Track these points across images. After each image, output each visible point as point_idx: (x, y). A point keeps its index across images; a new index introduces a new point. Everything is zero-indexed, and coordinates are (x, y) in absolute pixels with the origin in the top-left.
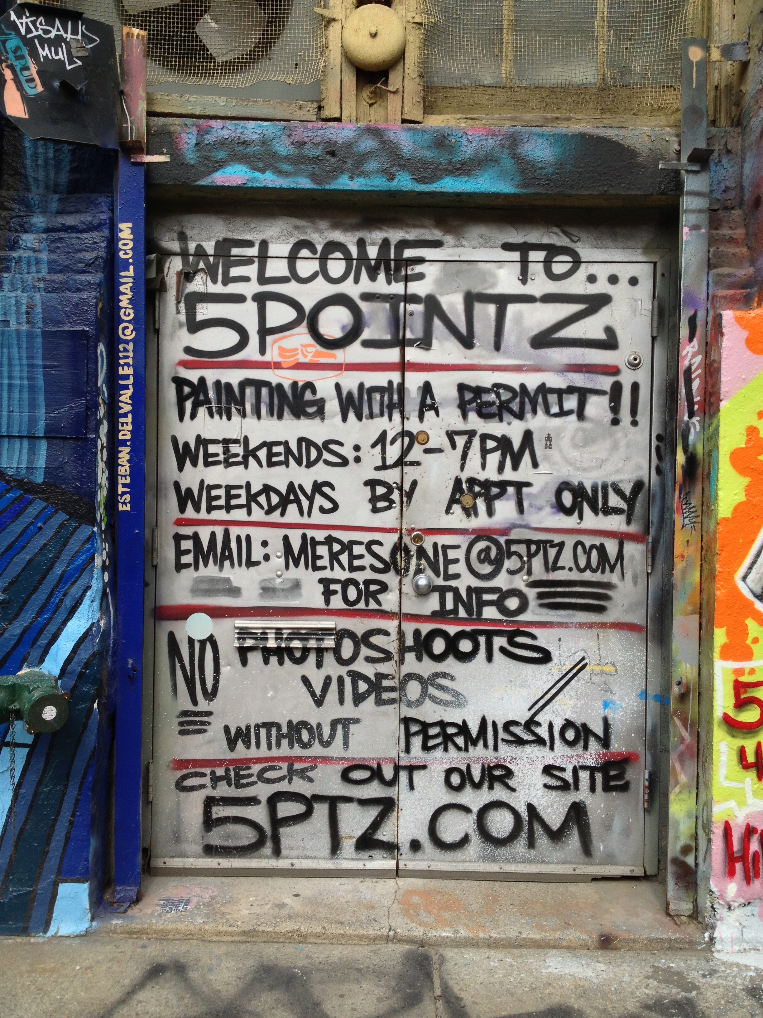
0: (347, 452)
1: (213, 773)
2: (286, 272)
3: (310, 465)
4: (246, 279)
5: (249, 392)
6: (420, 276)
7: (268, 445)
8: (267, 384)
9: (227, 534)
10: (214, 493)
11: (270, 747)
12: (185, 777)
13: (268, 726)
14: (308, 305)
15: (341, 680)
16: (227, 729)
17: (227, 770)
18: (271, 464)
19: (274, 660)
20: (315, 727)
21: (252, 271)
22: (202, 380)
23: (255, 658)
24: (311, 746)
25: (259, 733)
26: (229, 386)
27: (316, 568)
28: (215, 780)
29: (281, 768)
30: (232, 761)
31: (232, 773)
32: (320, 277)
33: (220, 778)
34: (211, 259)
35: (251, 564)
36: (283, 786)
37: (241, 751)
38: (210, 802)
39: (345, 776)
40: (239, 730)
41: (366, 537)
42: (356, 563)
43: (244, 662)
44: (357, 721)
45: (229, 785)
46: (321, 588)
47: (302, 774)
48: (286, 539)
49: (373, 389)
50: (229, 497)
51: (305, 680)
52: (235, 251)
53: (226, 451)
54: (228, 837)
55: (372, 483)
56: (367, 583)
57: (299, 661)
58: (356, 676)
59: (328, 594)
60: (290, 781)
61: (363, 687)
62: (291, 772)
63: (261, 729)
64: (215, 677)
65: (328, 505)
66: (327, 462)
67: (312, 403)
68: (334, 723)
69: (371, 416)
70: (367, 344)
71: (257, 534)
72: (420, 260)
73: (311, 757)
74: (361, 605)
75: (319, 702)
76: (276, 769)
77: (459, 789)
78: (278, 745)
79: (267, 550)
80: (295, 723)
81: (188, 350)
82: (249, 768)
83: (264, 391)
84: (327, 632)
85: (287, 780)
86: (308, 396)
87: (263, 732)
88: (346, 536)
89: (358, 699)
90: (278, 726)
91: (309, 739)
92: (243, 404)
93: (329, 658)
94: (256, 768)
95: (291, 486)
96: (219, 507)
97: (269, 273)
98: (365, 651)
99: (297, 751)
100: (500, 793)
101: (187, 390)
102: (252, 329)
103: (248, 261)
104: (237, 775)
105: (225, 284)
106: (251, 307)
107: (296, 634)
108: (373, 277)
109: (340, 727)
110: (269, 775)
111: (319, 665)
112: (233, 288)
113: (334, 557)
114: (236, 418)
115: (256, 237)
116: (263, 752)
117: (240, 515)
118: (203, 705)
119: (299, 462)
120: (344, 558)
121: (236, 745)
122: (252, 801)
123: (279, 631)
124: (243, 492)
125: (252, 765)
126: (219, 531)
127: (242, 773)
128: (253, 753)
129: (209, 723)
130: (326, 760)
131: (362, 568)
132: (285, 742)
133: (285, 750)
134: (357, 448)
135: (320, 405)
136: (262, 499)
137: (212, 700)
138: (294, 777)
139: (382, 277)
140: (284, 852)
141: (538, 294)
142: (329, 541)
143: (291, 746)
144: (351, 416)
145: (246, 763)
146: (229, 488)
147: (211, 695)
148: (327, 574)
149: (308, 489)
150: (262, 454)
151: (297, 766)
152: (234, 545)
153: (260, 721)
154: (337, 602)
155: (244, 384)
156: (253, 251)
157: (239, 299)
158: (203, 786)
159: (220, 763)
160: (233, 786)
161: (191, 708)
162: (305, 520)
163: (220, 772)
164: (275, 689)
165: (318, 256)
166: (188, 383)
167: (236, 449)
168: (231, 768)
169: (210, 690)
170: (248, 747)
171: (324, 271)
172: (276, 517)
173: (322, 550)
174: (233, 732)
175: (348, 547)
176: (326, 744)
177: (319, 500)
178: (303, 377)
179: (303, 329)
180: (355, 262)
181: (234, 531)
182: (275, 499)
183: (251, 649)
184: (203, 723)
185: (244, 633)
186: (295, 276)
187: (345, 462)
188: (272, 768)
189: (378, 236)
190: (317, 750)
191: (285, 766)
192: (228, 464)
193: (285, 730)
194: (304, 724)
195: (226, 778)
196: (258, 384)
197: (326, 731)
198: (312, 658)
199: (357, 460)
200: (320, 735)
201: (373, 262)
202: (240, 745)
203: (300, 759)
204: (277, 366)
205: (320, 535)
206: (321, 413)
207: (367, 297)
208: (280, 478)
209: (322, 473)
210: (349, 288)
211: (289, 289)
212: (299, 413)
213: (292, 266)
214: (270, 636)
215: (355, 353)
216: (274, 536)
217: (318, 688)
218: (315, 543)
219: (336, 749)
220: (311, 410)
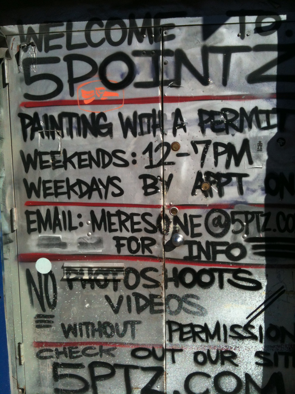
0: (127, 157)
1: (57, 350)
2: (84, 41)
3: (105, 166)
4: (59, 47)
5: (65, 120)
6: (172, 37)
7: (78, 154)
8: (76, 115)
9: (56, 210)
10: (48, 185)
11: (88, 336)
12: (41, 351)
13: (87, 324)
14: (99, 60)
15: (129, 298)
16: (63, 326)
17: (64, 348)
18: (81, 167)
19: (88, 286)
20: (114, 325)
21: (62, 41)
22: (36, 114)
23: (77, 285)
24: (112, 336)
25: (82, 328)
26: (52, 117)
27: (111, 231)
28: (58, 353)
29: (95, 349)
30: (67, 344)
31: (67, 350)
32: (106, 43)
33: (61, 353)
34: (38, 35)
35: (72, 228)
36: (97, 359)
37: (72, 338)
38: (56, 366)
39: (133, 354)
40: (70, 326)
41: (142, 211)
42: (136, 227)
43: (71, 287)
44: (139, 322)
45: (66, 357)
46: (115, 242)
47: (108, 352)
48: (92, 213)
49: (143, 115)
50: (57, 188)
51: (107, 298)
52: (52, 29)
53: (53, 159)
54: (67, 385)
55: (144, 177)
56: (143, 239)
57: (104, 287)
58: (138, 296)
59: (119, 246)
60: (101, 356)
61: (142, 302)
62: (101, 351)
63: (83, 326)
64: (54, 296)
65: (117, 191)
66: (116, 165)
67: (104, 127)
68: (126, 324)
69: (142, 133)
70: (138, 85)
71: (75, 209)
72: (172, 26)
73: (112, 343)
74: (140, 253)
75: (116, 311)
76: (92, 349)
77: (203, 364)
78: (93, 335)
79: (81, 220)
80: (102, 323)
81: (27, 96)
82: (77, 348)
83: (74, 120)
84: (120, 269)
85: (99, 355)
86: (102, 121)
87: (84, 328)
88: (129, 211)
89: (140, 310)
90: (93, 325)
91: (111, 333)
92: (61, 129)
93: (121, 285)
94: (81, 348)
95: (94, 179)
96: (51, 194)
97: (73, 42)
98: (143, 281)
99: (105, 339)
100: (228, 367)
101: (27, 121)
102: (65, 79)
103: (60, 35)
104: (70, 351)
105: (46, 51)
106: (63, 65)
107: (100, 270)
108: (140, 40)
109: (129, 326)
110: (89, 352)
111: (115, 289)
112: (52, 54)
113: (122, 223)
114: (58, 137)
115: (64, 19)
116: (85, 339)
117: (64, 198)
118: (49, 311)
119: (98, 165)
120: (128, 224)
121: (69, 334)
122: (80, 366)
123: (90, 269)
124: (64, 184)
125: (79, 346)
126: (52, 208)
127: (73, 350)
128: (79, 339)
129: (53, 322)
130: (122, 344)
131: (139, 230)
132: (97, 334)
133: (97, 338)
134: (134, 155)
135: (110, 127)
136: (77, 189)
137: (53, 309)
138: (103, 354)
139: (146, 39)
141: (252, 45)
142: (119, 214)
143: (101, 336)
144: (130, 134)
145: (75, 345)
146: (56, 182)
147: (53, 305)
148: (118, 234)
149: (105, 183)
150: (75, 160)
151: (105, 347)
152: (60, 217)
153: (82, 321)
154: (125, 251)
155: (62, 115)
156: (63, 28)
157: (56, 60)
158: (51, 357)
159: (61, 344)
160: (68, 357)
161: (42, 313)
162: (103, 201)
163: (61, 349)
164: (89, 302)
165: (104, 28)
166: (28, 117)
167: (60, 157)
168: (67, 347)
169: (52, 303)
170: (76, 336)
171: (108, 38)
172: (85, 199)
173: (115, 220)
174: (67, 327)
175: (130, 217)
176: (122, 336)
177: (111, 189)
178: (98, 109)
179: (96, 79)
180: (128, 30)
181: (61, 208)
182: (84, 188)
183: (75, 280)
184: (49, 322)
185: (70, 270)
186: (89, 42)
187: (126, 164)
188: (90, 348)
190: (116, 338)
191: (97, 347)
192: (55, 167)
193: (97, 327)
194: (108, 324)
195: (64, 353)
196: (70, 116)
197: (121, 328)
198: (111, 285)
199: (134, 162)
200: (118, 331)
201: (140, 30)
202: (71, 335)
203: (106, 343)
204: (82, 103)
205: (113, 210)
206: (110, 133)
207: (137, 53)
208: (87, 175)
209: (112, 171)
210: (125, 48)
211: (87, 51)
212: (96, 133)
213: (88, 37)
214: (86, 272)
215: (131, 92)
216: (85, 211)
217: (115, 303)
218: (110, 215)
219: (127, 339)
220: (104, 131)
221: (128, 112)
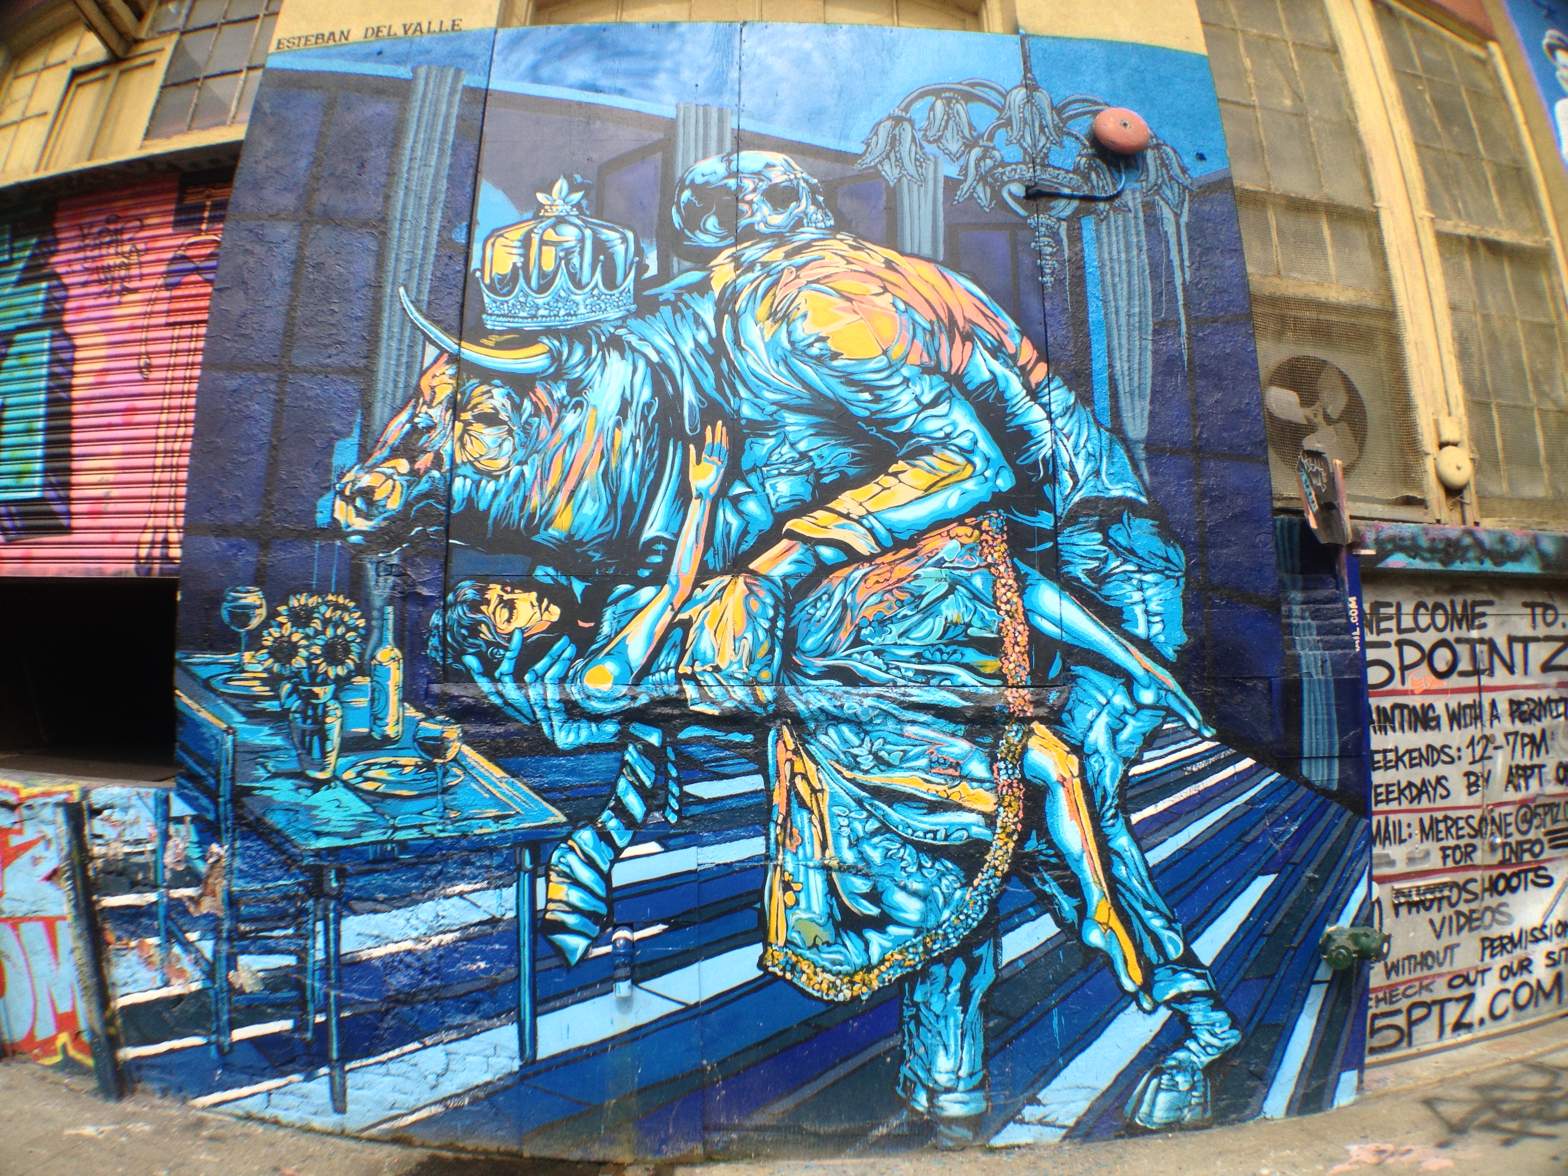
0: (1453, 752)
2: (1412, 625)
3: (1434, 764)
4: (1389, 630)
5: (1397, 712)
6: (1485, 626)
7: (1409, 752)
8: (1406, 706)
9: (1387, 819)
10: (1379, 790)
11: (1410, 973)
13: (1409, 958)
14: (1427, 647)
15: (1451, 918)
16: (1385, 964)
17: (1385, 993)
18: (1412, 766)
19: (1414, 910)
20: (1435, 954)
21: (1392, 624)
23: (1403, 910)
24: (1433, 967)
25: (1404, 964)
26: (1384, 709)
27: (1439, 840)
29: (1415, 986)
30: (1388, 986)
31: (1388, 995)
32: (1432, 629)
35: (1402, 841)
36: (1416, 999)
37: (1394, 979)
38: (1374, 1018)
39: (1450, 984)
40: (1392, 963)
41: (1464, 813)
42: (1461, 833)
43: (1397, 914)
44: (1458, 945)
45: (1386, 1003)
46: (1440, 854)
47: (1428, 988)
48: (1421, 820)
49: (1467, 706)
50: (1388, 793)
51: (1431, 922)
52: (1382, 610)
53: (1385, 757)
54: (1383, 1039)
55: (1468, 774)
56: (1466, 846)
57: (1428, 909)
58: (1459, 914)
59: (1445, 857)
60: (1420, 994)
61: (1462, 920)
62: (1421, 987)
63: (1405, 961)
65: (1444, 793)
66: (1444, 762)
67: (1433, 719)
68: (1446, 949)
69: (1466, 726)
70: (1463, 674)
71: (1405, 818)
72: (1484, 615)
73: (1432, 975)
74: (1462, 864)
75: (1438, 936)
76: (1413, 987)
77: (1506, 979)
78: (1415, 970)
79: (1410, 830)
80: (1424, 953)
82: (1398, 989)
83: (1406, 712)
84: (1445, 885)
85: (1418, 994)
86: (1431, 714)
87: (1407, 963)
88: (1453, 814)
89: (1460, 929)
90: (1415, 957)
91: (1432, 963)
92: (1393, 722)
93: (1445, 904)
94: (1402, 988)
95: (1423, 781)
96: (1381, 801)
97: (1403, 626)
98: (1465, 896)
99: (1426, 972)
100: (1525, 977)
102: (1396, 666)
103: (1389, 618)
104: (1390, 995)
105: (1379, 634)
106: (1394, 650)
107: (1430, 889)
108: (1460, 627)
109: (1449, 951)
110: (1409, 992)
111: (1439, 910)
112: (1384, 637)
113: (1448, 830)
114: (1390, 732)
115: (1392, 600)
116: (1406, 977)
117: (1394, 805)
119: (1427, 763)
120: (1453, 830)
121: (1391, 974)
122: (1398, 1012)
123: (1418, 888)
124: (1395, 788)
126: (1382, 818)
127: (1393, 993)
128: (1401, 978)
130: (1440, 975)
131: (1462, 837)
132: (1418, 968)
133: (1419, 973)
134: (1459, 750)
135: (1437, 719)
136: (1407, 792)
138: (1423, 991)
139: (1464, 626)
140: (1414, 1042)
141: (1541, 636)
142: (1446, 818)
143: (1422, 969)
144: (1455, 726)
145: (1396, 986)
146: (1388, 786)
148: (1444, 843)
149: (1433, 782)
150: (1406, 758)
151: (1425, 982)
152: (1391, 828)
153: (1406, 955)
154: (1450, 863)
155: (1395, 706)
156: (1392, 611)
157: (1386, 645)
160: (1388, 1004)
162: (1432, 805)
164: (1414, 930)
165: (1430, 612)
167: (1391, 756)
168: (1387, 991)
170: (1398, 975)
171: (1433, 623)
172: (1415, 805)
173: (1442, 826)
175: (1455, 822)
176: (1441, 964)
177: (1441, 791)
178: (1427, 700)
179: (1424, 666)
180: (1450, 616)
181: (1392, 818)
182: (1415, 792)
183: (1400, 904)
185: (1399, 893)
186: (1417, 628)
187: (1452, 761)
188: (1411, 987)
189: (1459, 599)
190: (1436, 970)
191: (1418, 984)
192: (1387, 768)
193: (1419, 959)
194: (1429, 953)
195: (1384, 998)
196: (1402, 707)
197: (1441, 955)
198: (1435, 906)
199: (1460, 758)
200: (1438, 960)
201: (1459, 616)
202: (1393, 974)
203: (1426, 978)
204: (1412, 693)
205: (1440, 815)
206: (1438, 726)
207: (1459, 640)
208: (1416, 776)
209: (1441, 769)
210: (1448, 635)
211: (1415, 636)
212: (1426, 727)
213: (1416, 621)
214: (1414, 893)
215: (1454, 681)
216: (1414, 818)
217: (1438, 925)
218: (1438, 821)
219: (1446, 968)
220: (1433, 724)
221: (1453, 702)
